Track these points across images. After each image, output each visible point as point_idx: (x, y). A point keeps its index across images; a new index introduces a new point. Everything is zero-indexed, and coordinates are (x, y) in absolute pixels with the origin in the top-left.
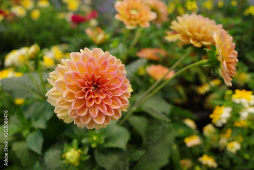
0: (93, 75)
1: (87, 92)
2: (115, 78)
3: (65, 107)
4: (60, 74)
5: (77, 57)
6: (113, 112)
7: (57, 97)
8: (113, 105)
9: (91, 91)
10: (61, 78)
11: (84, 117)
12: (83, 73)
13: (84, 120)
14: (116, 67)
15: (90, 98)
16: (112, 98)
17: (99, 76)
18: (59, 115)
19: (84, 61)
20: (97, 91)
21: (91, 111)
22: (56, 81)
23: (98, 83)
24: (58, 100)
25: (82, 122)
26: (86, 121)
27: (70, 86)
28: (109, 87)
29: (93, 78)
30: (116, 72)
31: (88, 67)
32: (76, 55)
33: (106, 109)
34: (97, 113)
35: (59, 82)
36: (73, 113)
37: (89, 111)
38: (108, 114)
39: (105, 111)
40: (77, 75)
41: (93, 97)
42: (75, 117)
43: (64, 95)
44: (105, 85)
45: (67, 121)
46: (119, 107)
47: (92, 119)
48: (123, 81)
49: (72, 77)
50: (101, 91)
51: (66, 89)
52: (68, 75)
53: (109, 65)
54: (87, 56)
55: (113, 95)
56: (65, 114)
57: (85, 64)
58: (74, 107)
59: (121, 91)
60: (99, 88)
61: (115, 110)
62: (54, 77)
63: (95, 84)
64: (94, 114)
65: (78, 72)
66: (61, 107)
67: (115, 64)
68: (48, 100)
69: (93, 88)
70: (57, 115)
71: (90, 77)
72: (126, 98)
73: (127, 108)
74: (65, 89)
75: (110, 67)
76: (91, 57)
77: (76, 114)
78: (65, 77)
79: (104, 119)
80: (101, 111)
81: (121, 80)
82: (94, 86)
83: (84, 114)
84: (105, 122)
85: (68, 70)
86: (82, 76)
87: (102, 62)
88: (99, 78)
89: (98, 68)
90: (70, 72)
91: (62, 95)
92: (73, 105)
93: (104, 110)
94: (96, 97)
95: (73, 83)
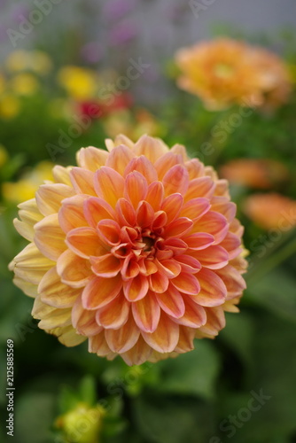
0: (144, 207)
1: (127, 258)
2: (204, 218)
3: (63, 302)
4: (48, 206)
5: (96, 159)
6: (204, 315)
7: (40, 271)
8: (202, 296)
9: (137, 253)
10: (51, 218)
11: (116, 332)
12: (114, 203)
13: (116, 338)
14: (206, 188)
15: (134, 274)
16: (197, 275)
17: (161, 212)
18: (46, 325)
19: (116, 167)
20: (155, 255)
21: (139, 312)
22: (36, 226)
23: (157, 233)
24: (43, 281)
25: (111, 346)
26: (124, 343)
27: (76, 241)
28: (191, 242)
29: (142, 219)
30: (206, 199)
31: (130, 185)
32: (94, 153)
33: (182, 307)
34: (156, 318)
35: (44, 229)
36: (87, 319)
37: (134, 313)
38: (188, 323)
39: (179, 315)
40: (96, 208)
41: (143, 271)
42: (89, 332)
43: (60, 268)
44: (178, 236)
45: (68, 340)
46: (222, 301)
47: (141, 337)
48: (228, 225)
49: (82, 216)
50: (167, 253)
51: (66, 248)
52: (72, 207)
53: (187, 179)
54: (125, 153)
55: (201, 266)
56: (61, 321)
57: (118, 176)
58: (90, 301)
59: (223, 255)
60: (160, 246)
61: (208, 310)
62: (32, 216)
63: (149, 233)
64: (148, 323)
65: (100, 198)
66: (49, 300)
67: (202, 177)
68: (16, 281)
69: (143, 245)
70: (40, 325)
71: (136, 212)
72: (237, 276)
73: (237, 301)
74: (62, 249)
75: (190, 186)
76: (137, 157)
77: (93, 322)
78: (63, 214)
79: (175, 337)
80: (169, 312)
81: (223, 223)
82: (146, 239)
83: (118, 323)
84: (178, 345)
85: (72, 193)
86: (111, 211)
87: (167, 173)
88: (161, 217)
89: (157, 187)
90: (78, 198)
91: (54, 268)
92: (85, 296)
93: (177, 310)
94: (153, 271)
95: (85, 230)
